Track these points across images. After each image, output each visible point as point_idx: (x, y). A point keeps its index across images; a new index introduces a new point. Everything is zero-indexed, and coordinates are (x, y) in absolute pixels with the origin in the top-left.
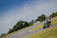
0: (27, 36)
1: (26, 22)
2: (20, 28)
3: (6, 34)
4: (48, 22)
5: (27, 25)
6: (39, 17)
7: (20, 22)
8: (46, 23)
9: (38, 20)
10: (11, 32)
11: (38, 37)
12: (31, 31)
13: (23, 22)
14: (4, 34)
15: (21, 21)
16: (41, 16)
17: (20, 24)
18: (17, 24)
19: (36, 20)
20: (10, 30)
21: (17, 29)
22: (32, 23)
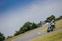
0: (35, 39)
1: (34, 24)
2: (27, 30)
3: (12, 37)
4: (52, 26)
5: (35, 26)
6: (48, 18)
7: (27, 23)
8: (50, 26)
9: (47, 21)
10: (17, 34)
11: (47, 40)
12: (39, 33)
13: (31, 24)
14: (10, 36)
16: (50, 17)
17: (27, 25)
18: (24, 25)
19: (45, 21)
20: (17, 32)
21: (24, 31)
22: (40, 25)
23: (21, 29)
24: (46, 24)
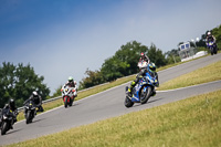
1: (153, 50)
2: (128, 69)
5: (156, 60)
7: (129, 46)
10: (92, 81)
15: (135, 43)
17: (129, 54)
18: (118, 54)
20: (91, 74)
21: (118, 73)
22: (175, 56)
23: (108, 65)
24: (195, 57)
